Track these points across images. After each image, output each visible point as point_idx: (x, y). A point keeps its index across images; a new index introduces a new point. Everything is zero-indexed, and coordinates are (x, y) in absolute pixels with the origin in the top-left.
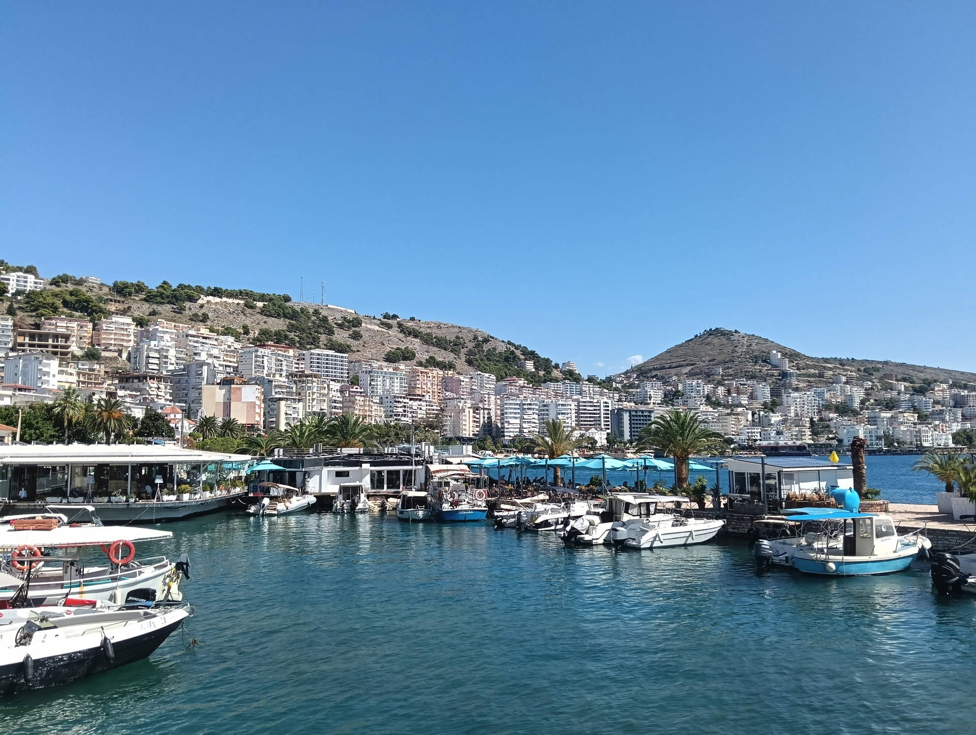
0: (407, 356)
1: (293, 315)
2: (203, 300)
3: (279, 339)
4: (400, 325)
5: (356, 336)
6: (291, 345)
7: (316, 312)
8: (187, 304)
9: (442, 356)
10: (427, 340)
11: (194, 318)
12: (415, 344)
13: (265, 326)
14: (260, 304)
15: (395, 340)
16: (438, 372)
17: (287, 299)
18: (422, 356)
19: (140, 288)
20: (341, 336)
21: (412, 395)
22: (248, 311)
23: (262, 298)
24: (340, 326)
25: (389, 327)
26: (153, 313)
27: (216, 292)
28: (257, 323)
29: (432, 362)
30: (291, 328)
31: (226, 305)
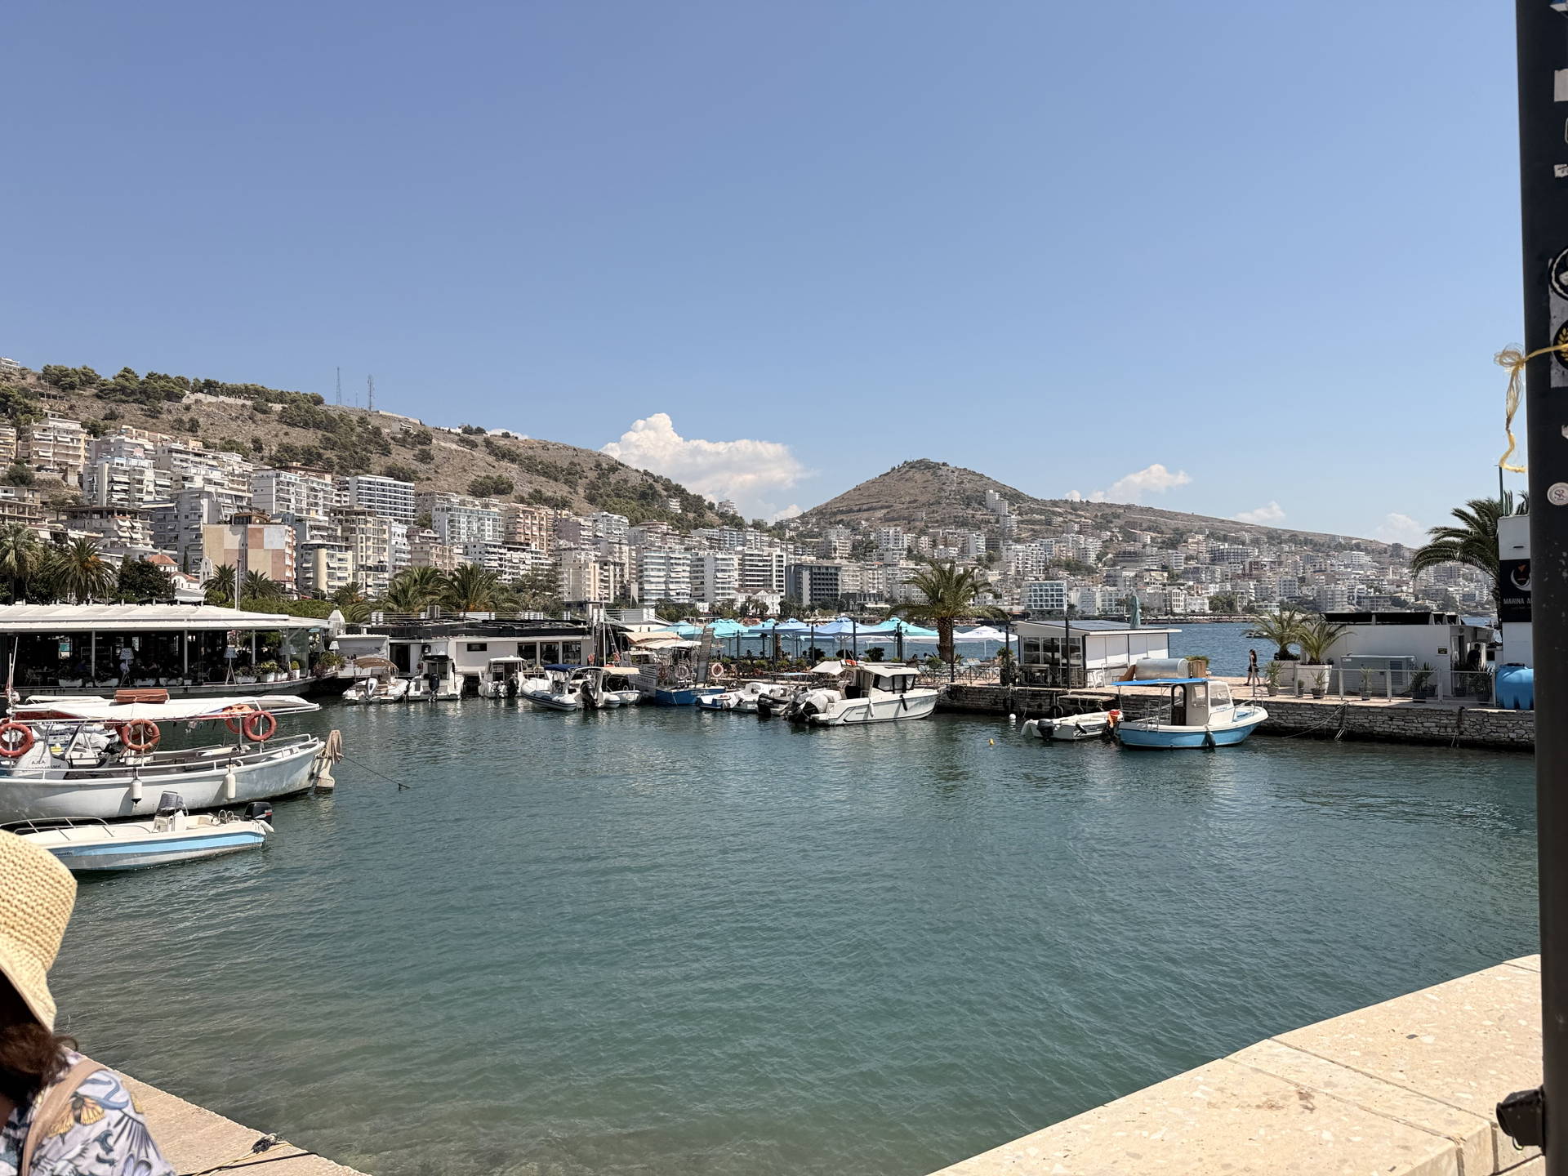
0: (501, 488)
1: (327, 424)
2: (189, 398)
3: (310, 460)
4: (488, 443)
5: (425, 457)
6: (328, 468)
7: (362, 421)
8: (165, 404)
9: (550, 489)
10: (531, 466)
11: (178, 426)
12: (510, 471)
13: (286, 440)
14: (278, 407)
15: (483, 466)
16: (547, 511)
17: (318, 401)
18: (526, 490)
19: (88, 379)
20: (403, 457)
21: (511, 542)
22: (259, 416)
23: (280, 397)
24: (402, 443)
25: (474, 445)
26: (111, 416)
27: (210, 387)
28: (273, 435)
29: (538, 498)
30: (329, 444)
31: (224, 407)
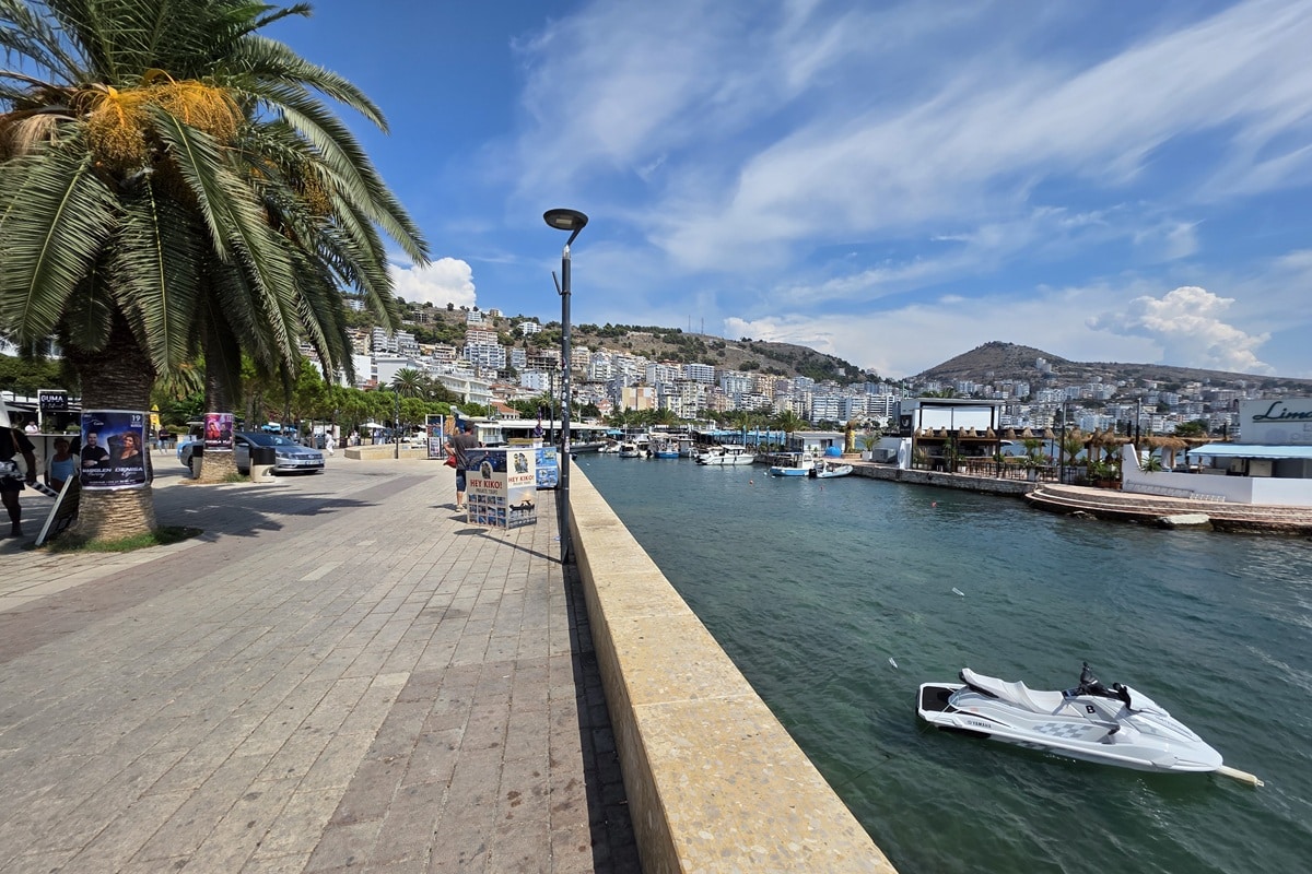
0: (754, 367)
1: (683, 342)
2: (629, 334)
3: (674, 358)
4: (751, 345)
5: (721, 354)
6: (680, 361)
7: (697, 339)
8: (620, 337)
9: (777, 366)
10: (769, 355)
11: (625, 346)
12: (761, 359)
13: (665, 350)
14: (662, 335)
15: (747, 356)
16: (773, 377)
17: (680, 331)
18: (764, 366)
19: (594, 328)
20: (711, 355)
21: (755, 392)
22: (655, 340)
23: (664, 331)
24: (712, 348)
25: (744, 347)
26: (601, 343)
27: (637, 329)
28: (661, 347)
29: (771, 371)
30: (681, 350)
31: (642, 337)
